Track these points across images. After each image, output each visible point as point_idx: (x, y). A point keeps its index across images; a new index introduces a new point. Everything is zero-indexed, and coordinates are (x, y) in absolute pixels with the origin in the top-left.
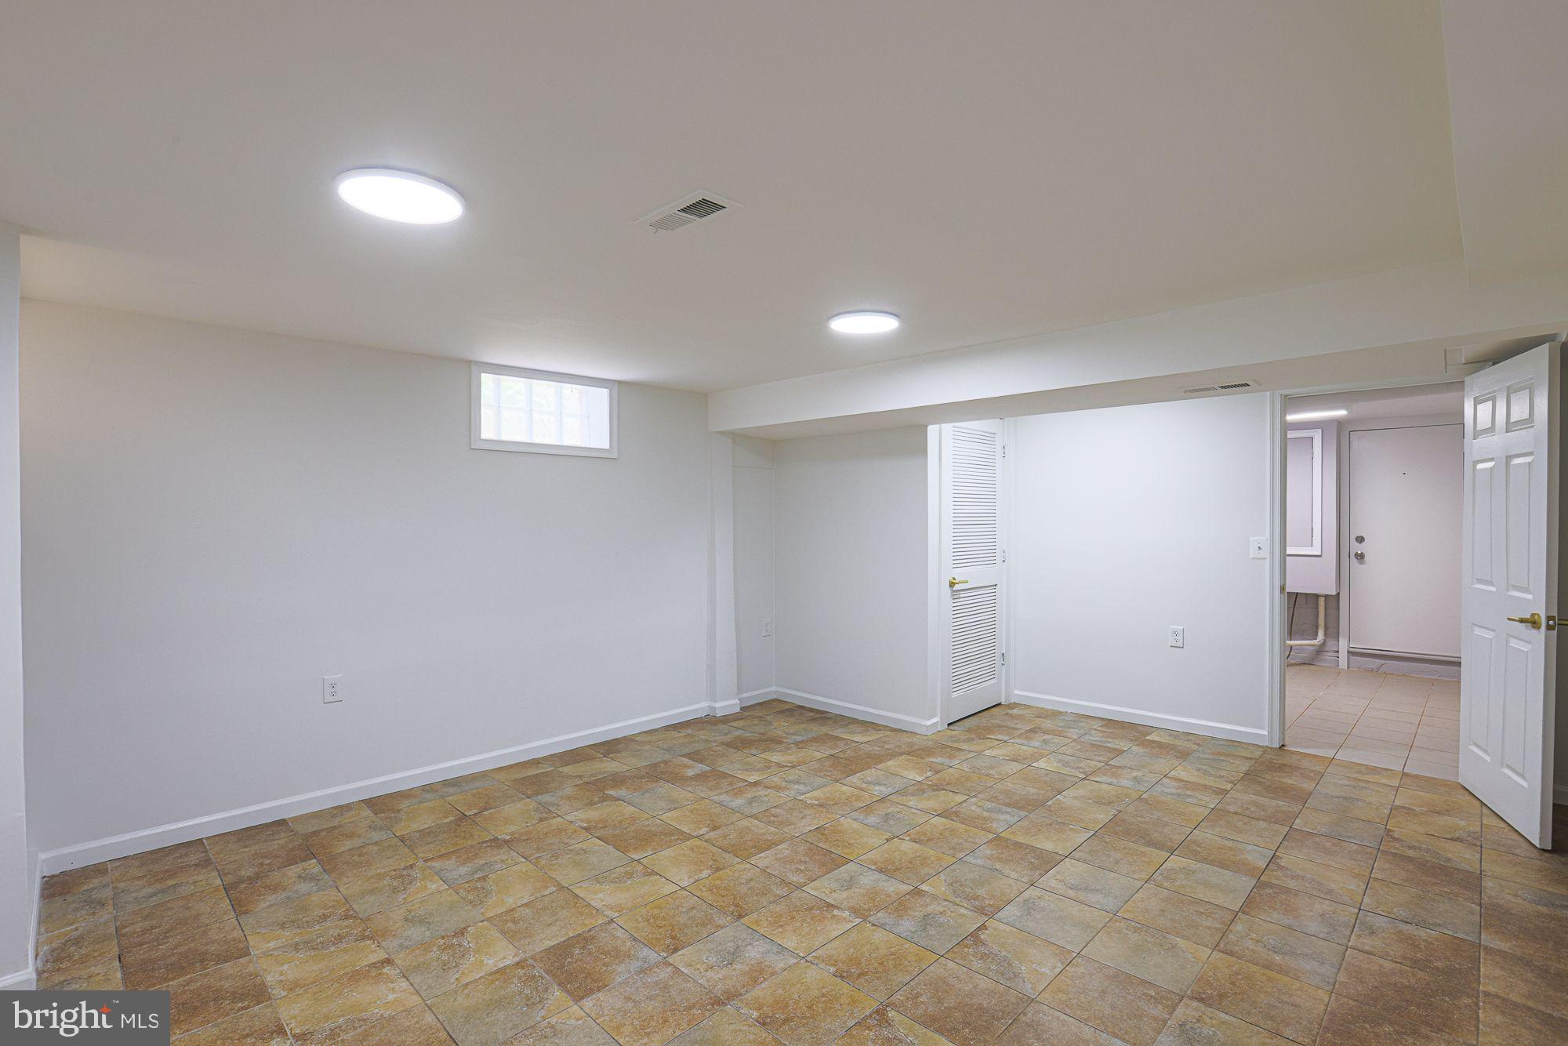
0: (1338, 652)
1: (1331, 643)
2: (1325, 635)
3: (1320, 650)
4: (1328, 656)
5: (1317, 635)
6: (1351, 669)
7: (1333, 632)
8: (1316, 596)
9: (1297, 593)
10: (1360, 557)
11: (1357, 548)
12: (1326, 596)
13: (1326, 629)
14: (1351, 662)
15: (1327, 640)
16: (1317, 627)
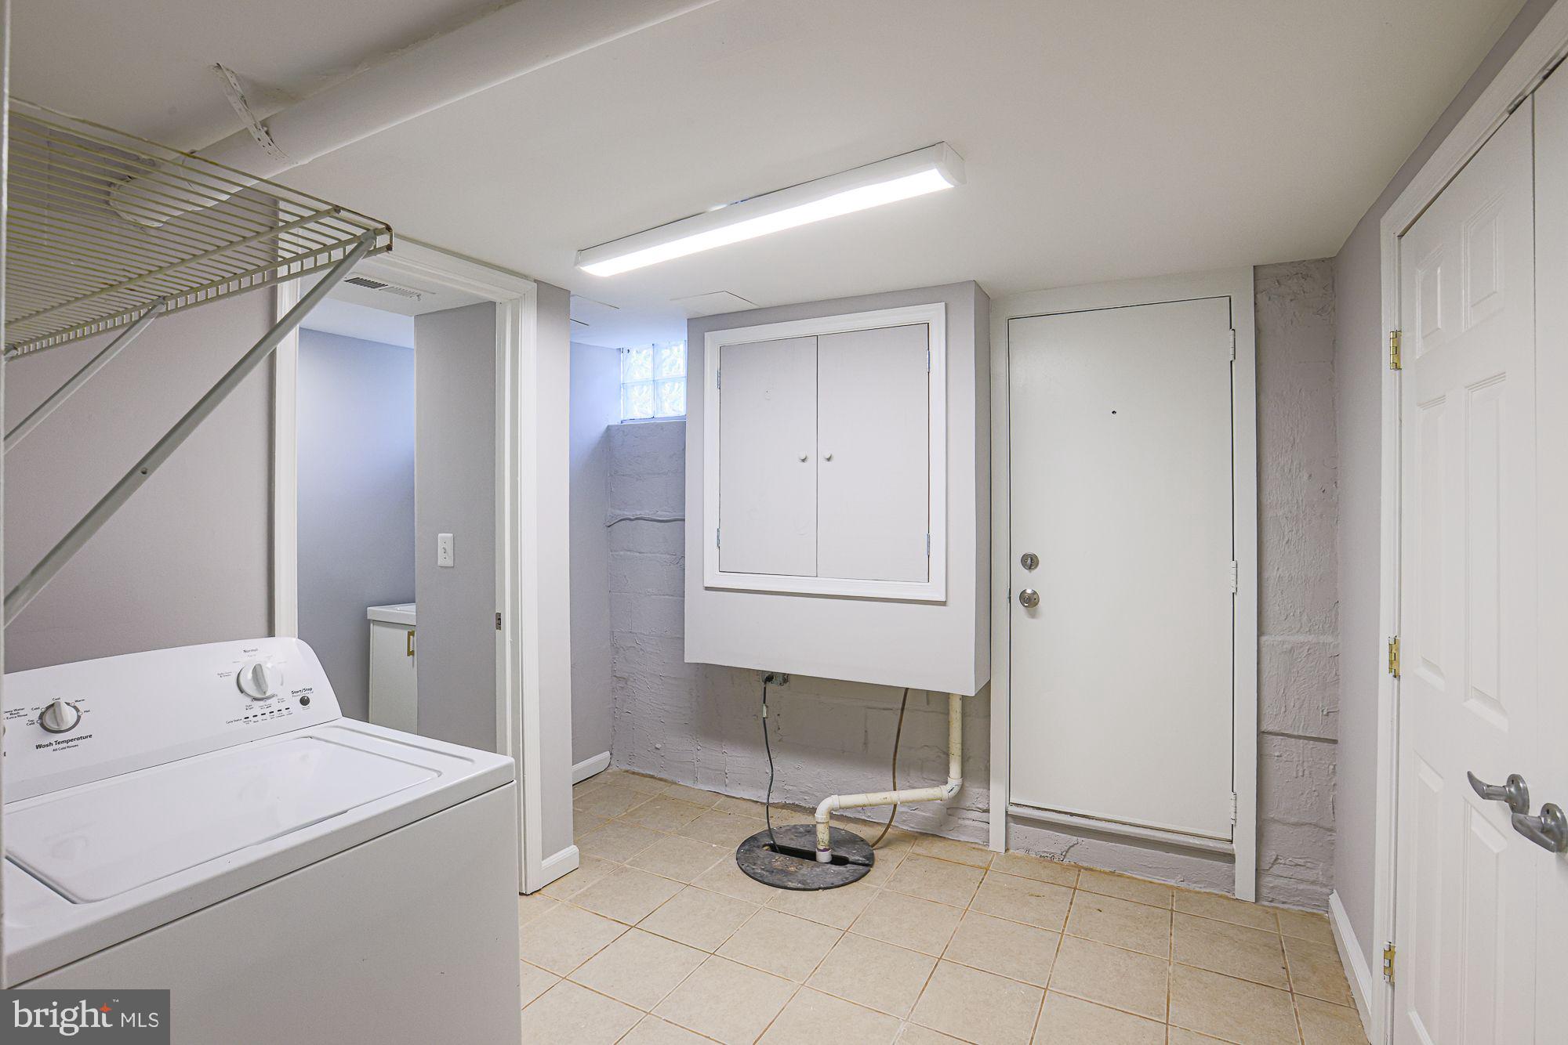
0: (987, 811)
1: (974, 790)
2: (963, 774)
3: (953, 807)
4: (970, 819)
5: (947, 772)
6: (1011, 851)
7: (977, 767)
8: (947, 696)
9: (907, 689)
10: (1030, 601)
11: (1026, 581)
12: (963, 698)
13: (964, 760)
14: (1012, 836)
15: (966, 784)
16: (947, 754)
